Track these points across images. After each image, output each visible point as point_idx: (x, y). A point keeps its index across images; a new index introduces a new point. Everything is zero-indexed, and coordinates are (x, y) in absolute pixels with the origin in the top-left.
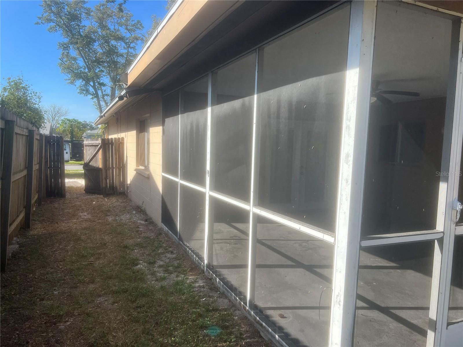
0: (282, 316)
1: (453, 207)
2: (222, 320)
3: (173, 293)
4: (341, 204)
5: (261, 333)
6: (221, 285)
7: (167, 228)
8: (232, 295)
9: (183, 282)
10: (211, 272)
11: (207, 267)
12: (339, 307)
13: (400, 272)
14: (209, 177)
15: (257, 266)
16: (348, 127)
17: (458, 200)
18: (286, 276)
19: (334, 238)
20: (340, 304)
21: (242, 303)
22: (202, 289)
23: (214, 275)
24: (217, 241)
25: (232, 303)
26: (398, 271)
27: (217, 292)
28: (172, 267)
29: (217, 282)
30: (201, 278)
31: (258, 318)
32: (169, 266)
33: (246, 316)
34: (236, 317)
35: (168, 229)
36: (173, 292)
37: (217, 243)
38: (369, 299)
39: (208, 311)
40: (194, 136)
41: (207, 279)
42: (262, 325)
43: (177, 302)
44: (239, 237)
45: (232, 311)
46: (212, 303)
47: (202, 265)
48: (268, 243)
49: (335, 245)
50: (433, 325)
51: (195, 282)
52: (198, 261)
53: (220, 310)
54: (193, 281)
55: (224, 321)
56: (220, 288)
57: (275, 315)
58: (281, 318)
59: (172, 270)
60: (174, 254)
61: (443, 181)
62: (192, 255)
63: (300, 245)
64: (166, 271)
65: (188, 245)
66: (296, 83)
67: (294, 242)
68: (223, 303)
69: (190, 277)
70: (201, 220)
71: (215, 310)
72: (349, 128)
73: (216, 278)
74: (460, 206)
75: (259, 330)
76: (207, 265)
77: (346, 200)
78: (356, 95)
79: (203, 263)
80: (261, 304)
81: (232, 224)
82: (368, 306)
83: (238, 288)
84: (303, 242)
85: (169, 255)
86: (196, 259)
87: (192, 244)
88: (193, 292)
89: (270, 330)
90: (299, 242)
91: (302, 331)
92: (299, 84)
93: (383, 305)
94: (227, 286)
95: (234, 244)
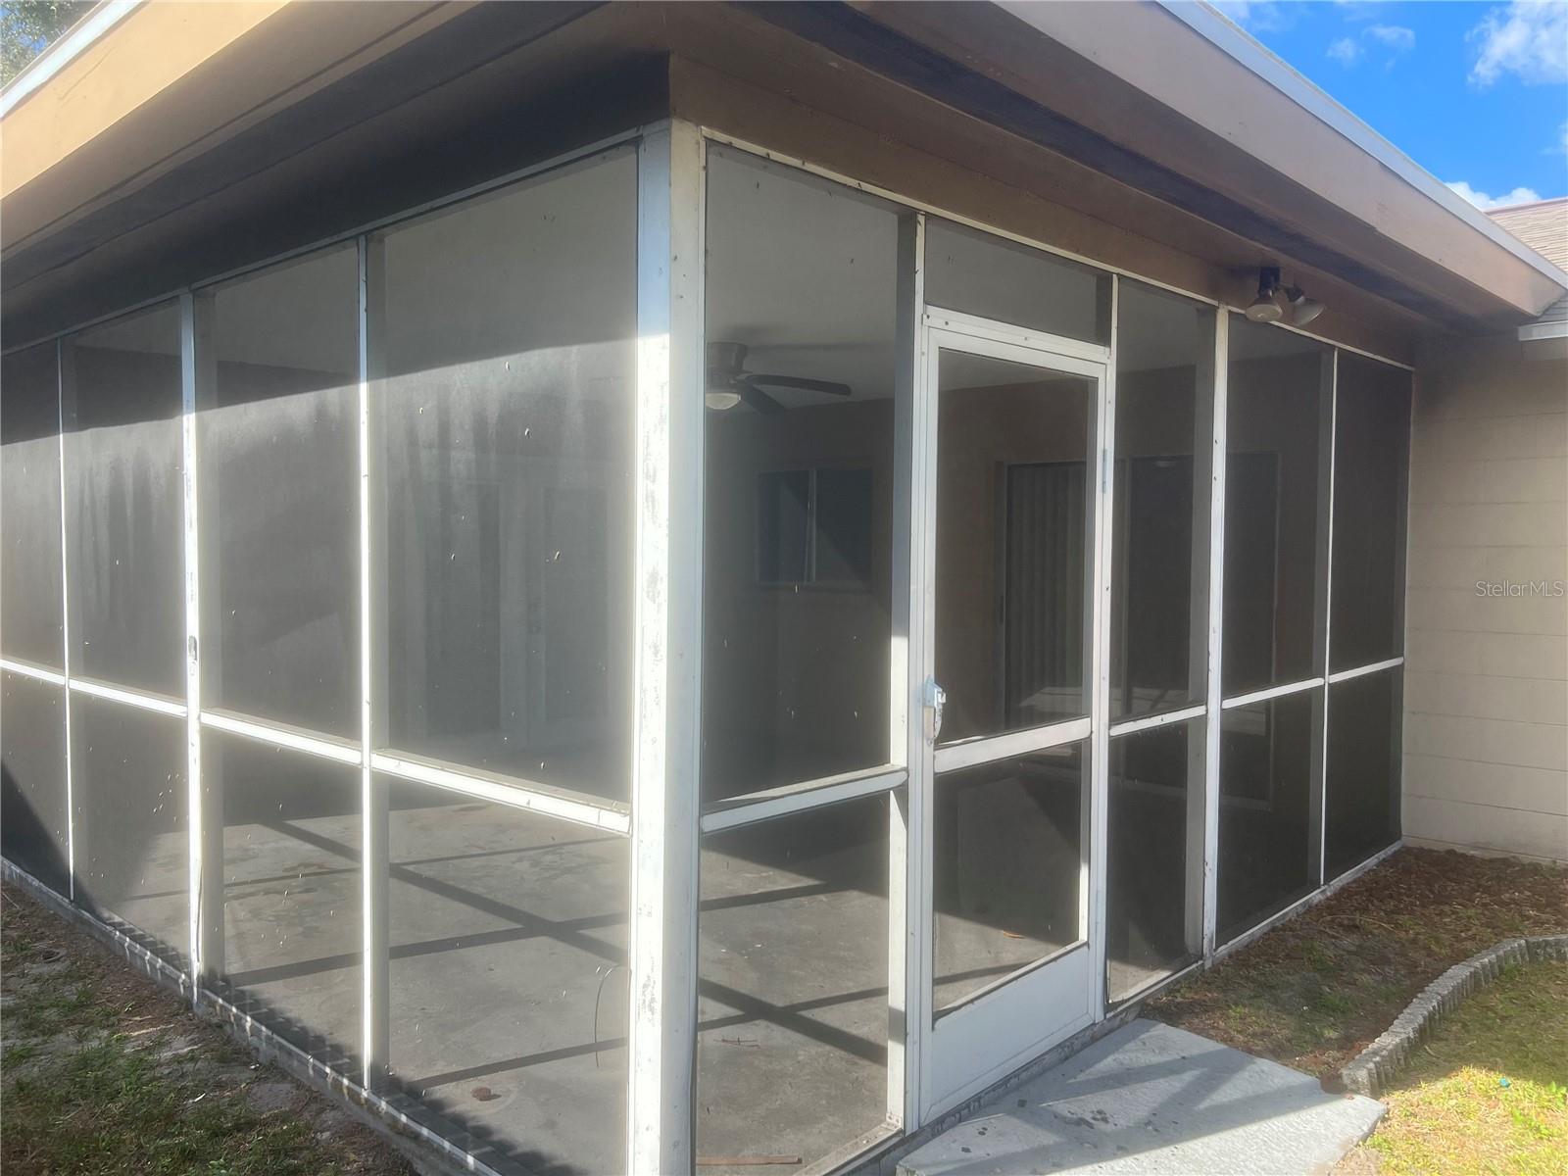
0: (485, 1095)
1: (924, 699)
2: (275, 1153)
3: (71, 1100)
4: (643, 716)
5: (415, 1166)
6: (261, 1039)
7: (19, 865)
8: (305, 1063)
9: (106, 1056)
10: (220, 1001)
11: (203, 984)
12: (650, 1016)
13: (824, 899)
14: (197, 663)
15: (392, 953)
16: (651, 497)
17: (936, 682)
18: (491, 970)
19: (628, 818)
20: (652, 1010)
21: (346, 1082)
22: (189, 1067)
23: (234, 1010)
24: (236, 890)
25: (309, 1090)
26: (822, 897)
27: (247, 1064)
28: (55, 1009)
29: (245, 1030)
30: (181, 1030)
31: (404, 1118)
32: (42, 1008)
33: (360, 1121)
34: (326, 1135)
35: (24, 870)
36: (71, 1096)
37: (237, 897)
38: (742, 991)
39: (217, 1133)
40: (129, 511)
41: (205, 1028)
42: (416, 1137)
43: (92, 1127)
44: (320, 866)
45: (309, 1118)
46: (231, 1105)
47: (181, 981)
48: (427, 871)
49: (632, 836)
50: (898, 1025)
51: (159, 1044)
52: (162, 973)
53: (265, 1124)
54: (148, 1043)
55: (282, 1156)
56: (257, 1049)
57: (460, 1098)
58: (481, 1100)
59: (56, 1019)
60: (58, 960)
61: (898, 634)
62: (136, 954)
63: (535, 864)
64: (30, 1026)
65: (117, 919)
66: (496, 360)
67: (514, 856)
68: (272, 1098)
69: (136, 1033)
70: (172, 819)
71: (246, 1125)
72: (653, 501)
73: (242, 1015)
74: (940, 695)
75: (409, 1156)
76: (203, 978)
77: (657, 704)
78: (666, 411)
79: (183, 976)
80: (409, 1071)
81: (289, 822)
82: (739, 1013)
83: (326, 1035)
84: (546, 853)
85: (38, 967)
86: (153, 967)
87: (136, 915)
88: (151, 1081)
89: (447, 1145)
90: (532, 853)
91: (551, 1124)
92: (506, 363)
93: (780, 1002)
94: (283, 1037)
95: (300, 892)
